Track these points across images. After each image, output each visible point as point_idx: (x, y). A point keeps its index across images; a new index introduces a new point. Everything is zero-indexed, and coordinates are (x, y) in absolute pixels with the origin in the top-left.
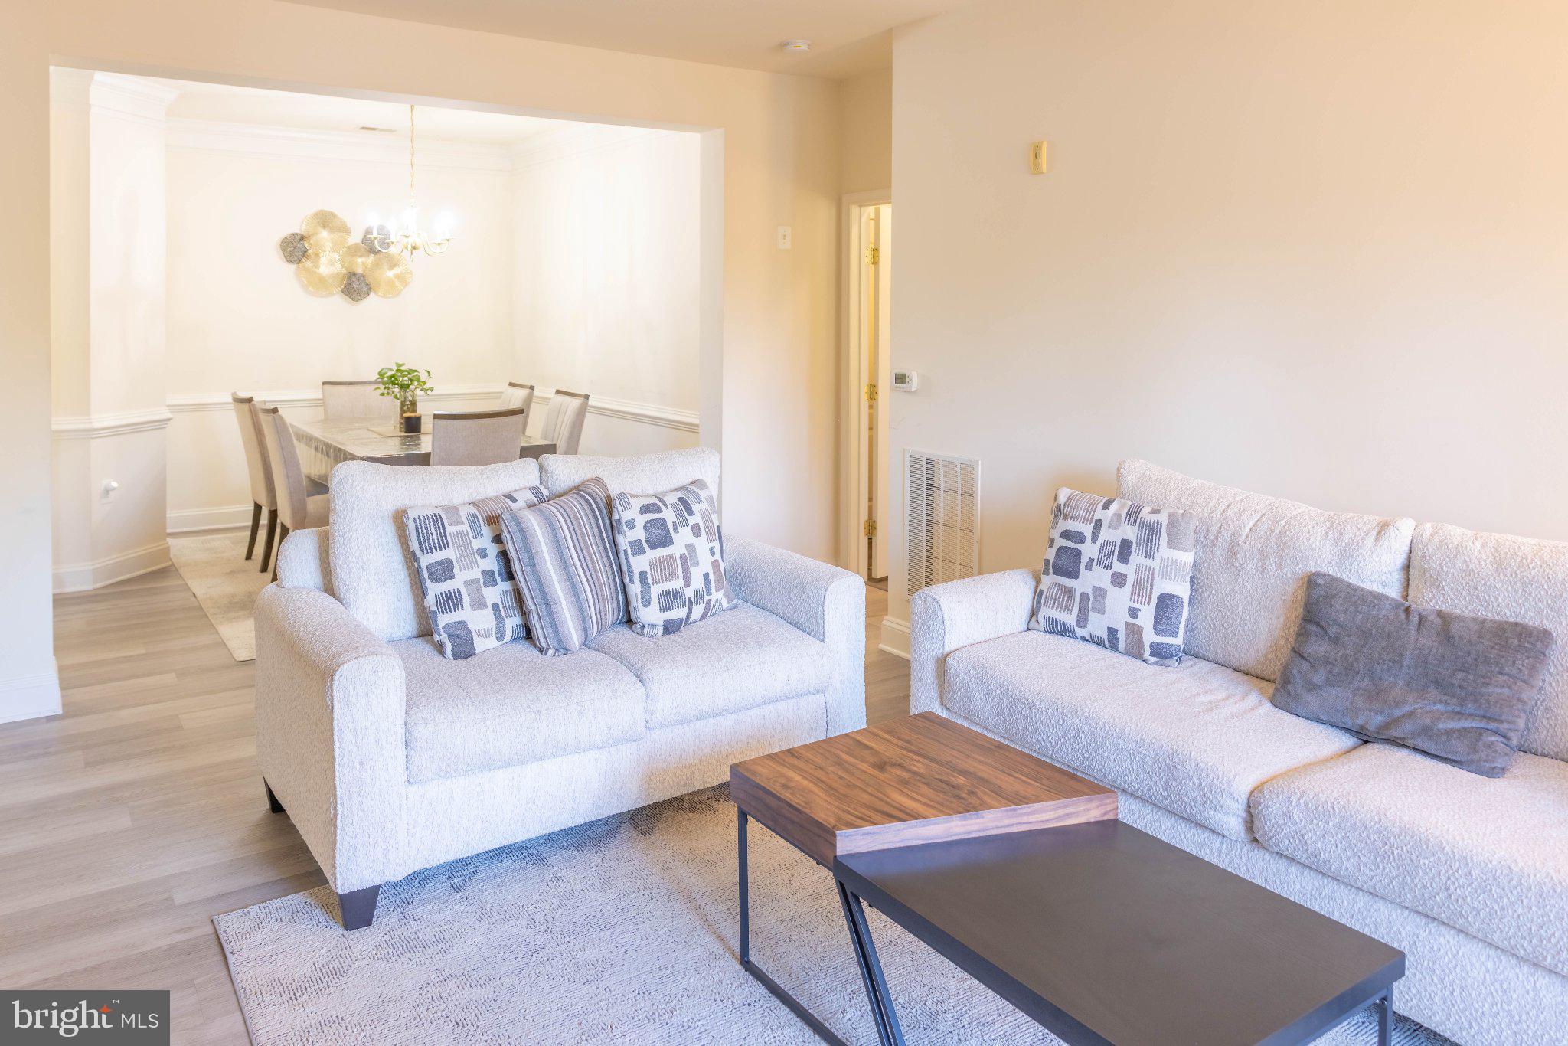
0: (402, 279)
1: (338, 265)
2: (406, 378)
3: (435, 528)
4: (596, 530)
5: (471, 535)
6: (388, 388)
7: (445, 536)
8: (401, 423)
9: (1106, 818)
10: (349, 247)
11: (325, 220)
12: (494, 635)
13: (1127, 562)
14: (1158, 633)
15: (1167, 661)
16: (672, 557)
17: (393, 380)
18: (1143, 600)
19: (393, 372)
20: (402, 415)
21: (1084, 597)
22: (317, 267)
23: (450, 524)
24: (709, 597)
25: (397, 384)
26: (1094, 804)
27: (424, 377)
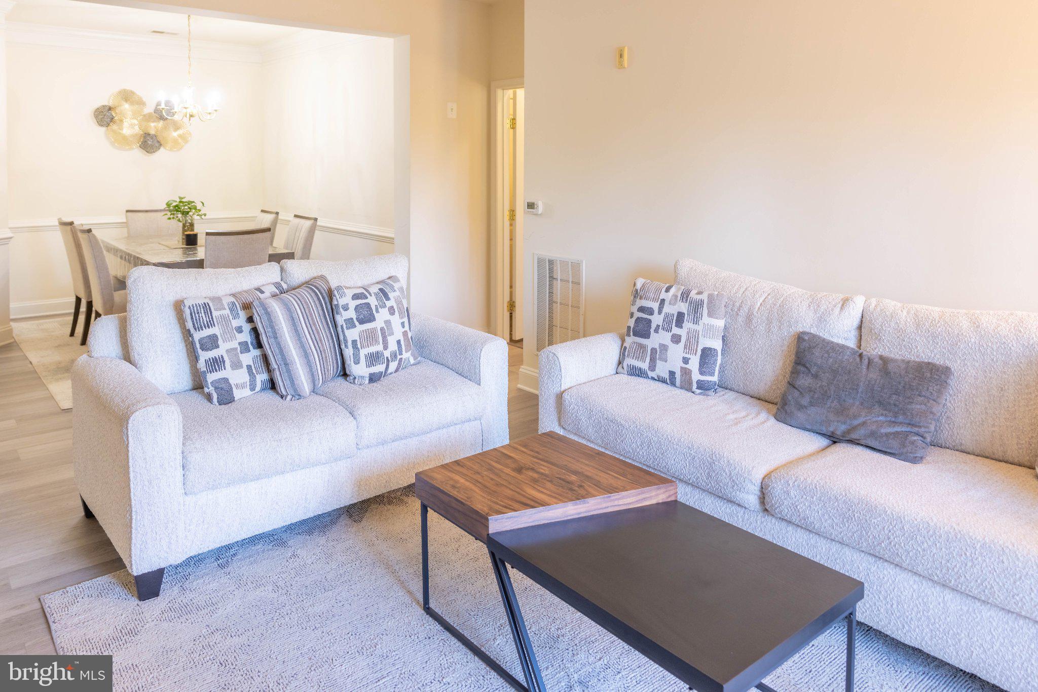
0: (184, 138)
1: (137, 128)
2: (186, 207)
3: (205, 313)
4: (321, 312)
5: (231, 317)
6: (174, 214)
7: (212, 318)
8: (183, 239)
9: (669, 500)
10: (144, 116)
11: (127, 96)
12: (248, 387)
13: (681, 327)
14: (702, 373)
15: (707, 392)
16: (375, 329)
17: (177, 209)
18: (692, 352)
19: (177, 203)
20: (183, 233)
21: (654, 351)
22: (122, 129)
23: (216, 310)
24: (401, 357)
25: (180, 211)
26: (662, 491)
27: (199, 206)
